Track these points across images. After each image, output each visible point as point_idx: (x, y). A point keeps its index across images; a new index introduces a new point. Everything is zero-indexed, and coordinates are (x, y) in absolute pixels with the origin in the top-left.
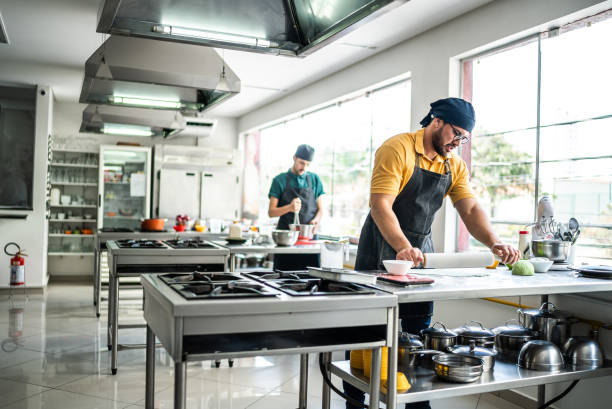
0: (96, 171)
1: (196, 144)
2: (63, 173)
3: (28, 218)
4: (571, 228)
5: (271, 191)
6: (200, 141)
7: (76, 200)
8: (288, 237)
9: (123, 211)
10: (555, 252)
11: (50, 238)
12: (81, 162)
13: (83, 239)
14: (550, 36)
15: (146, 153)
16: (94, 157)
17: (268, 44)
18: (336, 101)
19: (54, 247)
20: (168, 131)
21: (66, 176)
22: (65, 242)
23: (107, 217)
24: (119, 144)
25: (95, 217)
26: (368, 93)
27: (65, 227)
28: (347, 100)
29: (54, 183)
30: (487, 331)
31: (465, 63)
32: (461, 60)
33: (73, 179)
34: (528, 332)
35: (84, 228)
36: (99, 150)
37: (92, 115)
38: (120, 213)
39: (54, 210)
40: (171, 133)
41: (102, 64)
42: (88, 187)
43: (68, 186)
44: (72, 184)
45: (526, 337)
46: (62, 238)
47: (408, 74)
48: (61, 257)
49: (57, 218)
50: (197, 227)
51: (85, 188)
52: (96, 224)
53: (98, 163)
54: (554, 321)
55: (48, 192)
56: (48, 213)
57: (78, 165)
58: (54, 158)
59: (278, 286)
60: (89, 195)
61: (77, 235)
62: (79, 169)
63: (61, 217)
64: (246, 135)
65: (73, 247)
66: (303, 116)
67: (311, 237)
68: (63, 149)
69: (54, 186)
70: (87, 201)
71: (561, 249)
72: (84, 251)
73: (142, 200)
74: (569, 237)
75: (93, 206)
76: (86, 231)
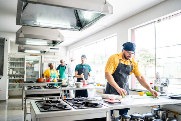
0: (24, 63)
1: (55, 55)
2: (13, 64)
3: (2, 79)
4: (166, 82)
5: (75, 69)
6: (55, 54)
7: (18, 72)
8: (80, 84)
9: (32, 75)
10: (162, 90)
11: (9, 84)
12: (19, 61)
13: (20, 84)
14: (158, 22)
15: (39, 58)
16: (23, 59)
17: (70, 27)
18: (95, 42)
19: (10, 87)
20: (45, 52)
21: (14, 65)
22: (14, 85)
23: (27, 77)
24: (31, 55)
25: (23, 77)
26: (105, 39)
27: (14, 81)
28: (98, 42)
29: (11, 67)
30: (141, 116)
31: (133, 31)
32: (131, 30)
33: (16, 66)
34: (154, 116)
35: (20, 81)
36: (24, 57)
37: (21, 47)
38: (31, 76)
39: (10, 76)
40: (46, 52)
41: (21, 33)
42: (21, 68)
43: (15, 68)
44: (16, 67)
45: (153, 118)
46: (13, 84)
47: (116, 34)
48: (13, 90)
49: (11, 78)
50: (54, 80)
51: (20, 69)
52: (24, 79)
53: (24, 61)
54: (162, 112)
55: (8, 70)
56: (9, 77)
57: (18, 62)
58: (11, 60)
59: (72, 105)
60: (22, 71)
61: (18, 83)
62: (19, 63)
63: (13, 78)
64: (70, 52)
65: (16, 87)
66: (86, 46)
67: (87, 84)
68: (13, 57)
69: (10, 68)
70: (21, 72)
71: (163, 89)
72: (20, 88)
73: (38, 72)
74: (166, 85)
75: (23, 74)
76: (20, 82)
